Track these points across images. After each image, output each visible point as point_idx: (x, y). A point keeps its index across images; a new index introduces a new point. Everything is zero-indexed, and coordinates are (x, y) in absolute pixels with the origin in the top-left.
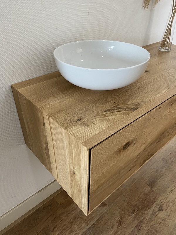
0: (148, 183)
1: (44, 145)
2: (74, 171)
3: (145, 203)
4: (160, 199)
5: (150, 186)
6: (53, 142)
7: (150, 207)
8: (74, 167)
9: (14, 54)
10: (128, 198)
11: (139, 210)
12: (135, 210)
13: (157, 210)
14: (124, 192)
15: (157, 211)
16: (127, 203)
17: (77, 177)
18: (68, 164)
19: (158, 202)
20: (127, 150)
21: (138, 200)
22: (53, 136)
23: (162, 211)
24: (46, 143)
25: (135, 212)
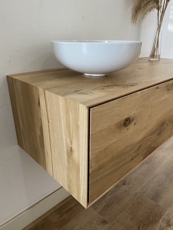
0: (151, 197)
1: (38, 133)
2: (71, 148)
3: (151, 218)
4: (166, 213)
5: (154, 201)
6: (48, 121)
7: (157, 223)
8: (71, 142)
9: (12, 44)
10: (131, 214)
11: (144, 227)
12: (140, 226)
13: (165, 225)
14: (126, 207)
15: (165, 227)
16: (131, 220)
17: (75, 154)
18: (65, 142)
19: (164, 216)
20: (127, 127)
21: (142, 216)
22: (49, 113)
23: (171, 226)
24: (40, 128)
25: (141, 228)
